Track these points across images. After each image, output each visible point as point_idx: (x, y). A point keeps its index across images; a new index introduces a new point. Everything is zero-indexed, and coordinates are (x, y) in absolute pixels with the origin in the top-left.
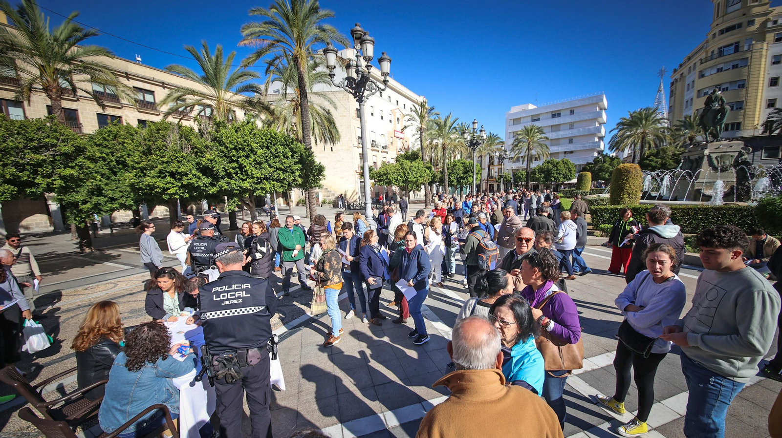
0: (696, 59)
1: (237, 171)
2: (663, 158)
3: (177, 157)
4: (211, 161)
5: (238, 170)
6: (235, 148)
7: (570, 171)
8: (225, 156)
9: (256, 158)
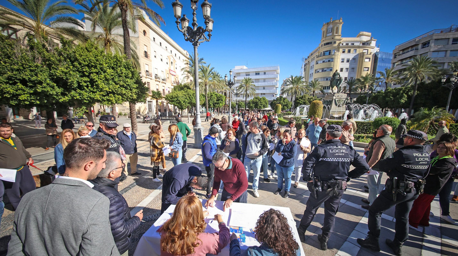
0: (314, 55)
1: (88, 85)
2: (304, 100)
3: (30, 66)
4: (66, 73)
5: (88, 83)
6: (88, 66)
7: (266, 104)
8: (78, 71)
9: (106, 75)
